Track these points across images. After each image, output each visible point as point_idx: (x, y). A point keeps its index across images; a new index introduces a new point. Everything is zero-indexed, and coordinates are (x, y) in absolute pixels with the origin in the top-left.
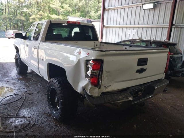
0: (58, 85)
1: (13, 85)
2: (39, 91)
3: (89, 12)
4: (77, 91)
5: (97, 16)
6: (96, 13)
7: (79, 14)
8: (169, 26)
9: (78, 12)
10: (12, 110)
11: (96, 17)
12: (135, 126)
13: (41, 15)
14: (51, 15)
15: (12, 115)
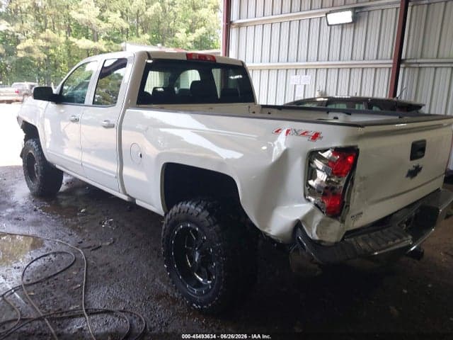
0: (210, 219)
1: (35, 226)
2: (115, 239)
3: (171, 32)
4: (266, 230)
5: (191, 42)
6: (190, 34)
7: (147, 36)
8: (394, 63)
9: (143, 33)
10: (65, 296)
11: (190, 44)
12: (393, 310)
13: (47, 40)
14: (74, 40)
15: (71, 308)
